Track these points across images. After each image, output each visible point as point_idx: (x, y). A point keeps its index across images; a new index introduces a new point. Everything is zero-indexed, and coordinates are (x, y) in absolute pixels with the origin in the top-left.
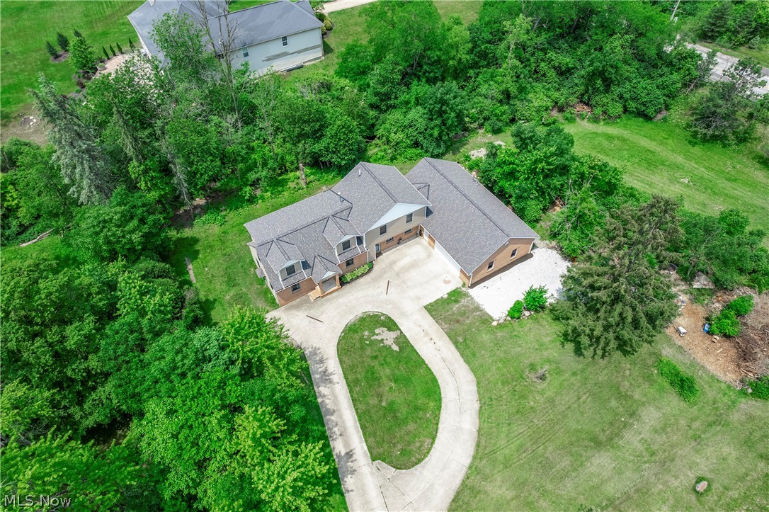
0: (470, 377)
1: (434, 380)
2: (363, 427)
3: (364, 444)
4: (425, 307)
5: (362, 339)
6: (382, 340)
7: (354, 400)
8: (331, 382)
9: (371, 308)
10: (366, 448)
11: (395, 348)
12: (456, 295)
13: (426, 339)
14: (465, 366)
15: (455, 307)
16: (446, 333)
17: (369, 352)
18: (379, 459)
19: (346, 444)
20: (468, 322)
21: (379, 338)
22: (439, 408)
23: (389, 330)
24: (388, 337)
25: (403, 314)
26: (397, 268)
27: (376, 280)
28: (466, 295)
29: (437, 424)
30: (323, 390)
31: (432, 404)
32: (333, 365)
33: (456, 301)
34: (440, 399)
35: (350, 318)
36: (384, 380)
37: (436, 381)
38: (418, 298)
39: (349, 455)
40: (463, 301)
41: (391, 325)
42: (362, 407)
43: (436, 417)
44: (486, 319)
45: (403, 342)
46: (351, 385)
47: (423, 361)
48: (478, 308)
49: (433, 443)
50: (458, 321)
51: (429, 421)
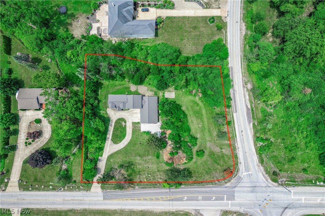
0: (131, 137)
1: (126, 135)
2: (112, 135)
3: (111, 138)
4: (132, 122)
5: (120, 122)
7: (113, 131)
8: (112, 126)
9: (124, 117)
11: (124, 126)
12: (139, 123)
13: (129, 128)
14: (131, 135)
15: (137, 125)
16: (132, 128)
17: (119, 125)
18: (112, 141)
19: (109, 136)
20: (137, 129)
21: (122, 123)
23: (125, 123)
24: (123, 124)
25: (128, 121)
26: (133, 112)
27: (128, 112)
28: (140, 124)
30: (110, 127)
31: (123, 138)
32: (113, 124)
33: (138, 124)
35: (120, 117)
36: (119, 130)
38: (132, 120)
39: (109, 138)
40: (139, 125)
41: (125, 122)
42: (114, 133)
43: (123, 140)
44: (140, 130)
45: (125, 126)
46: (114, 128)
47: (126, 131)
48: (140, 127)
49: (120, 143)
50: (135, 128)
51: (121, 140)
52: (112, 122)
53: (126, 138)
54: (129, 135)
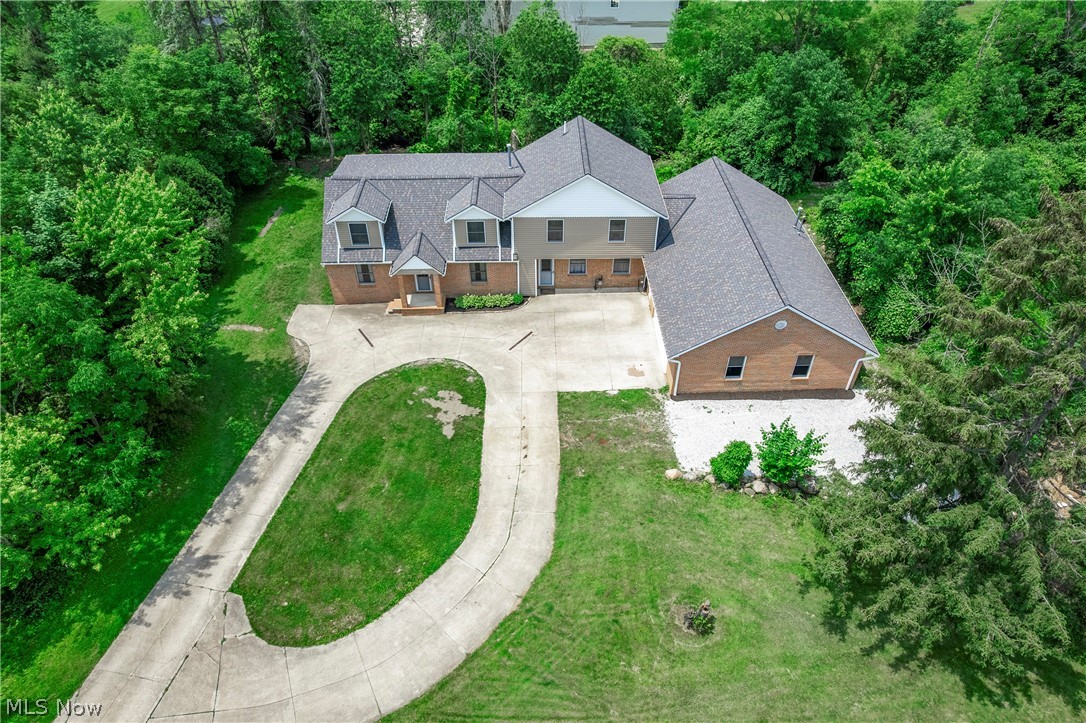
0: (544, 547)
1: (468, 516)
2: (272, 526)
3: (246, 555)
4: (560, 395)
5: (409, 393)
6: (438, 410)
7: (301, 476)
8: (295, 434)
9: (463, 357)
10: (241, 564)
11: (448, 432)
12: (634, 399)
13: (516, 443)
15: (616, 417)
16: (563, 450)
17: (399, 418)
18: (244, 595)
19: (220, 540)
20: (621, 450)
21: (434, 403)
22: (431, 569)
23: (466, 401)
24: (452, 410)
25: (510, 389)
27: (511, 323)
28: (656, 406)
29: (402, 595)
31: (424, 554)
32: (323, 415)
33: (627, 409)
34: (448, 555)
36: (380, 470)
37: (471, 520)
38: (559, 376)
39: (207, 561)
40: (641, 414)
41: (475, 395)
42: (304, 493)
44: (661, 457)
45: (471, 433)
46: (323, 451)
47: (478, 475)
48: (661, 437)
49: (361, 625)
50: (601, 441)
51: (392, 581)
52: (314, 401)
53: (472, 554)
54: (513, 522)
